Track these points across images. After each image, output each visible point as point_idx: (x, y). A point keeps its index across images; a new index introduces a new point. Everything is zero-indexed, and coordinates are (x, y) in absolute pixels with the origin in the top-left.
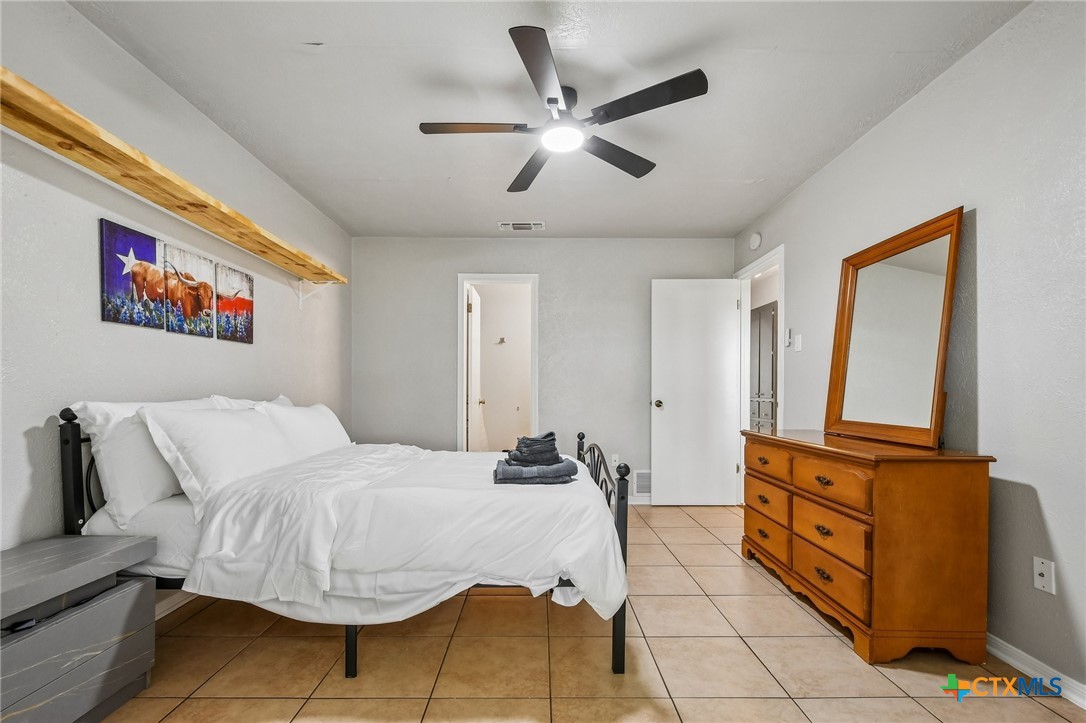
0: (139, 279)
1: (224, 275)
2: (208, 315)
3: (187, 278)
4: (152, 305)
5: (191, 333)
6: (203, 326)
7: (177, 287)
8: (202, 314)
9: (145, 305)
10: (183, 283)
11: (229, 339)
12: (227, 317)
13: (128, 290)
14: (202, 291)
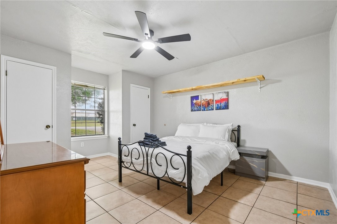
0: (196, 104)
1: (217, 95)
2: (211, 106)
3: (206, 100)
4: (198, 107)
5: (207, 110)
6: (210, 108)
7: (203, 102)
8: (210, 106)
9: (197, 107)
10: (205, 101)
11: (219, 110)
12: (218, 104)
13: (194, 106)
14: (210, 101)
